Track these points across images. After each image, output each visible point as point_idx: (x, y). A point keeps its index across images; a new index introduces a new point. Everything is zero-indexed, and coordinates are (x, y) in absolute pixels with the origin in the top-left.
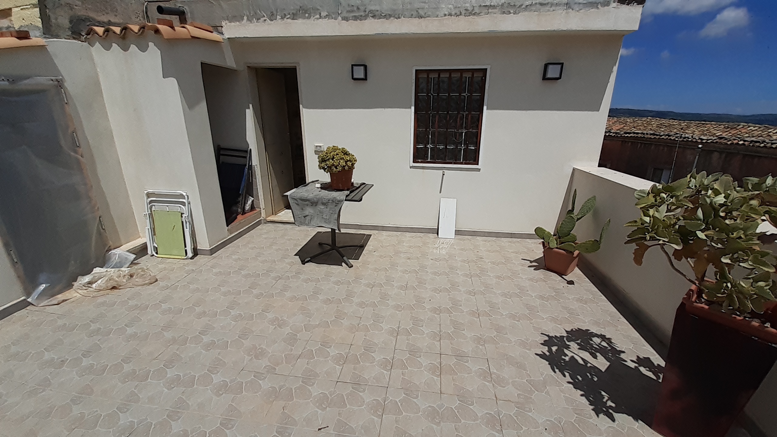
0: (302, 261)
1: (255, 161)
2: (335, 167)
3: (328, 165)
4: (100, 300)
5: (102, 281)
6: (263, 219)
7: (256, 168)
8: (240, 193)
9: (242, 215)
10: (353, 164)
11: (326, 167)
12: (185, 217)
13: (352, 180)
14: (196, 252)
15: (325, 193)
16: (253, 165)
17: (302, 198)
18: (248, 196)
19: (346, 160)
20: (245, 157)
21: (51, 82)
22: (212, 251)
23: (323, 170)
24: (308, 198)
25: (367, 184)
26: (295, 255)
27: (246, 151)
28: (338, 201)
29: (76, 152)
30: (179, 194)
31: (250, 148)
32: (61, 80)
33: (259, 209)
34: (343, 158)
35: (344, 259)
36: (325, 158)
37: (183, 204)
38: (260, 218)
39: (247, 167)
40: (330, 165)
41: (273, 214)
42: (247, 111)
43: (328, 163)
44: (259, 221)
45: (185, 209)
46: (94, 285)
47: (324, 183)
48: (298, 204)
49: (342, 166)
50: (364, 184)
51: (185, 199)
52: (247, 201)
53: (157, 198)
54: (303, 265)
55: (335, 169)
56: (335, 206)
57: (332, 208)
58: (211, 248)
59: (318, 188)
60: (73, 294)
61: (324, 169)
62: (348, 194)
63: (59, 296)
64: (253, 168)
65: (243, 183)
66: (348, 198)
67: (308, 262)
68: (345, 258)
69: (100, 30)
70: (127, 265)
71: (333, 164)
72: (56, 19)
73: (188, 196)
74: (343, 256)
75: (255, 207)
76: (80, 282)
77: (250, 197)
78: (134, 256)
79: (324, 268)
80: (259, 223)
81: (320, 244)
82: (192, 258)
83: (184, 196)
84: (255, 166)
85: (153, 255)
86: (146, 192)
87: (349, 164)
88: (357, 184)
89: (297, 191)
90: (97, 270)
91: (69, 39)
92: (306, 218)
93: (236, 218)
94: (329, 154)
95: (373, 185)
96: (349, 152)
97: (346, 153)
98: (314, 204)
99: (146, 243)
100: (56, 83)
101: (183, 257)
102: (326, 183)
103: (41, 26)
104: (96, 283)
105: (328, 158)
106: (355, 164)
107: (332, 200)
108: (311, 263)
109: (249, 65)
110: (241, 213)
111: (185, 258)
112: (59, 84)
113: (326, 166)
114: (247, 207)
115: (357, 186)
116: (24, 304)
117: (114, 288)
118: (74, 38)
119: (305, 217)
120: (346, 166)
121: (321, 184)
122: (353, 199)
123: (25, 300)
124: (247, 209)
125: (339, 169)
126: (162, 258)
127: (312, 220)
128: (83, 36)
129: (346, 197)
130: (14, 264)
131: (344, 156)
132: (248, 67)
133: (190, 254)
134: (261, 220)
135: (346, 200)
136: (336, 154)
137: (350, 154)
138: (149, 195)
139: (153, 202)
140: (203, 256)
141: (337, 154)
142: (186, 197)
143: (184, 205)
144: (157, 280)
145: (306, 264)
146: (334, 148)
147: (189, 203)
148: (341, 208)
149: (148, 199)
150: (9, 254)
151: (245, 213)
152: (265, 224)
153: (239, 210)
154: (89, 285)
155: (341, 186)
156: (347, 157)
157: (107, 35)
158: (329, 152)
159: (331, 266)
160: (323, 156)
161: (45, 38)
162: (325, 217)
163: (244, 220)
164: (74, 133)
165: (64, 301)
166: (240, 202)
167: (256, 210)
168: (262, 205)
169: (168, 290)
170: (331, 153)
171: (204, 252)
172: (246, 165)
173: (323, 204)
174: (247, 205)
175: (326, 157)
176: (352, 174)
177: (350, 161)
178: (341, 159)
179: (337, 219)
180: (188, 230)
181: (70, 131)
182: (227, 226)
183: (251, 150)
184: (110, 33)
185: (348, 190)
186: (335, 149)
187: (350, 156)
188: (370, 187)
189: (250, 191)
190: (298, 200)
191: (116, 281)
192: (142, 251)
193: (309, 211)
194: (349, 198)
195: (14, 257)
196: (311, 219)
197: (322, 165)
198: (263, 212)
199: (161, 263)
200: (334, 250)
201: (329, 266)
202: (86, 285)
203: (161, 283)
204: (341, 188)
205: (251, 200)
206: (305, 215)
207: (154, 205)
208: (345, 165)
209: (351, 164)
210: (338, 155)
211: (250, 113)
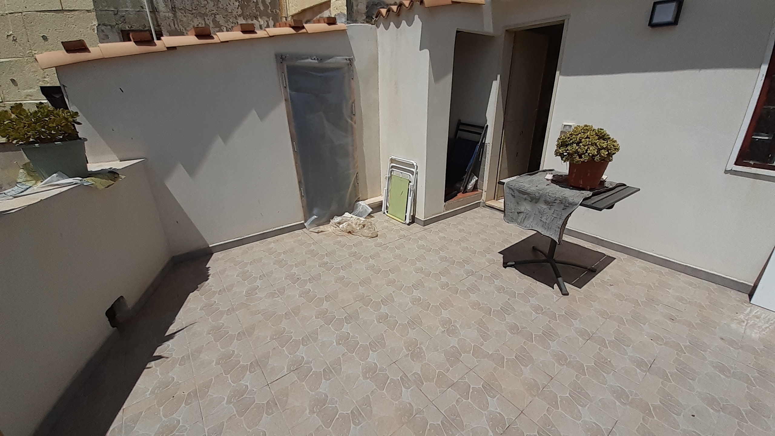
0: (504, 263)
1: (489, 139)
2: (578, 155)
3: (568, 152)
4: (339, 239)
5: (346, 224)
6: (482, 201)
7: (488, 146)
8: (466, 170)
9: (463, 193)
10: (610, 155)
11: (565, 154)
12: (411, 185)
13: (604, 177)
14: (413, 220)
15: (556, 188)
16: (486, 142)
17: (521, 190)
18: (473, 175)
19: (600, 147)
20: (480, 134)
21: (345, 61)
22: (426, 223)
23: (560, 157)
24: (529, 191)
25: (629, 187)
26: (499, 253)
27: (483, 128)
28: (568, 203)
29: (352, 119)
30: (411, 163)
31: (487, 124)
32: (352, 59)
33: (481, 191)
34: (596, 144)
35: (558, 281)
36: (566, 141)
37: (412, 173)
38: (480, 200)
39: (479, 144)
40: (571, 152)
41: (494, 199)
42: (494, 82)
43: (569, 149)
44: (478, 202)
45: (412, 178)
46: (341, 226)
47: (559, 174)
48: (514, 196)
49: (590, 155)
50: (625, 185)
51: (414, 169)
52: (471, 181)
53: (396, 164)
54: (504, 268)
55: (578, 157)
56: (563, 209)
57: (557, 211)
58: (426, 219)
59: (548, 180)
60: (329, 228)
61: (562, 156)
62: (588, 196)
63: (321, 227)
64: (485, 146)
65: (472, 160)
66: (586, 202)
67: (511, 266)
68: (560, 279)
69: (384, 11)
70: (365, 217)
71: (577, 150)
72: (357, 6)
73: (417, 166)
74: (558, 276)
75: (478, 187)
76: (334, 221)
77: (475, 177)
78: (371, 210)
79: (528, 281)
80: (477, 205)
81: (534, 249)
82: (409, 224)
83: (414, 166)
84: (488, 144)
85: (384, 213)
86: (390, 158)
87: (604, 153)
88: (611, 183)
89: (518, 180)
90: (347, 214)
91: (364, 23)
92: (520, 214)
93: (456, 195)
94: (574, 136)
95: (639, 190)
96: (608, 135)
97: (603, 136)
98: (534, 201)
99: (382, 201)
100: (349, 62)
101: (402, 222)
102: (562, 176)
103: (346, 13)
104: (342, 225)
105: (571, 141)
106: (614, 154)
107: (560, 200)
108: (514, 268)
109: (508, 29)
110: (463, 191)
111: (404, 222)
112: (351, 62)
113: (566, 152)
114: (470, 186)
115: (611, 187)
116: (302, 226)
117: (350, 232)
118: (367, 22)
119: (518, 213)
120: (597, 155)
121: (554, 176)
122: (594, 205)
123: (303, 223)
124: (468, 188)
125: (585, 158)
126: (390, 217)
127: (526, 219)
128: (374, 19)
129: (584, 200)
130: (302, 196)
131: (598, 140)
132: (507, 31)
133: (408, 221)
134: (480, 202)
135: (580, 205)
136: (586, 136)
137: (609, 138)
138: (392, 161)
139: (394, 167)
140: (418, 225)
141: (587, 138)
142: (416, 167)
143: (413, 175)
144: (377, 236)
145: (507, 268)
146: (585, 128)
147: (417, 173)
148: (570, 214)
149: (390, 164)
150: (300, 190)
151: (466, 192)
152: (483, 207)
153: (462, 188)
154: (338, 225)
155: (581, 183)
156: (604, 143)
157: (388, 15)
158: (575, 133)
159: (538, 282)
160: (564, 137)
161: (348, 23)
162: (545, 221)
163: (462, 199)
164: (353, 104)
165: (322, 232)
166: (463, 180)
167: (478, 191)
168: (485, 187)
169: (380, 248)
170: (578, 135)
171: (419, 222)
172: (478, 143)
173: (546, 202)
174: (470, 184)
175: (569, 140)
176: (605, 169)
177: (607, 149)
178: (592, 145)
179: (560, 227)
180: (411, 198)
181: (351, 101)
182: (445, 202)
183: (487, 126)
184: (391, 12)
185: (590, 190)
186: (586, 130)
187: (609, 142)
188: (631, 192)
189: (477, 170)
190: (515, 191)
191: (353, 228)
192: (377, 208)
193: (526, 207)
194: (589, 202)
195: (302, 192)
196: (525, 217)
197: (560, 150)
198: (484, 194)
199: (387, 221)
200: (549, 264)
201: (535, 280)
202: (337, 224)
203: (379, 240)
204: (581, 186)
205: (475, 179)
206: (520, 211)
207: (393, 170)
208: (596, 153)
209: (607, 153)
210: (589, 138)
211: (496, 85)
